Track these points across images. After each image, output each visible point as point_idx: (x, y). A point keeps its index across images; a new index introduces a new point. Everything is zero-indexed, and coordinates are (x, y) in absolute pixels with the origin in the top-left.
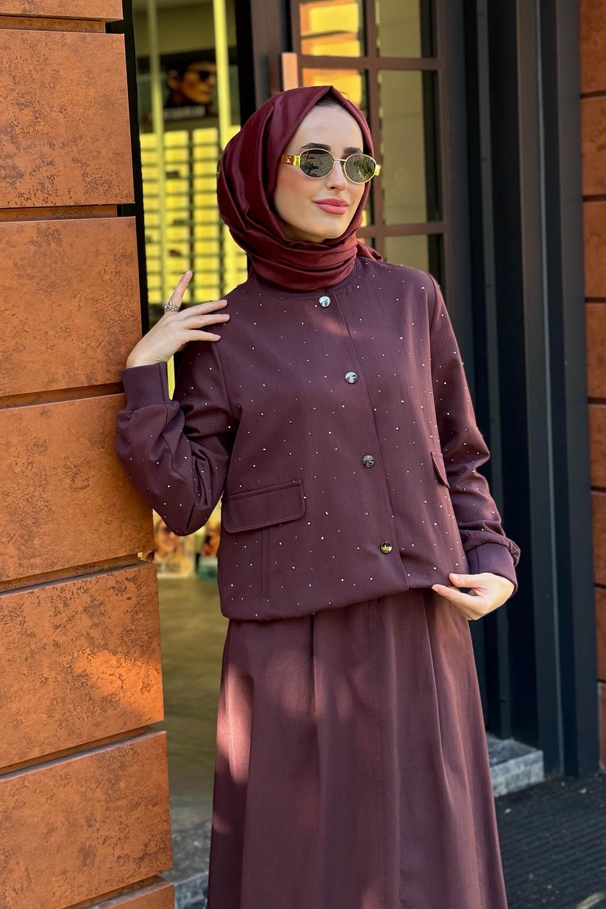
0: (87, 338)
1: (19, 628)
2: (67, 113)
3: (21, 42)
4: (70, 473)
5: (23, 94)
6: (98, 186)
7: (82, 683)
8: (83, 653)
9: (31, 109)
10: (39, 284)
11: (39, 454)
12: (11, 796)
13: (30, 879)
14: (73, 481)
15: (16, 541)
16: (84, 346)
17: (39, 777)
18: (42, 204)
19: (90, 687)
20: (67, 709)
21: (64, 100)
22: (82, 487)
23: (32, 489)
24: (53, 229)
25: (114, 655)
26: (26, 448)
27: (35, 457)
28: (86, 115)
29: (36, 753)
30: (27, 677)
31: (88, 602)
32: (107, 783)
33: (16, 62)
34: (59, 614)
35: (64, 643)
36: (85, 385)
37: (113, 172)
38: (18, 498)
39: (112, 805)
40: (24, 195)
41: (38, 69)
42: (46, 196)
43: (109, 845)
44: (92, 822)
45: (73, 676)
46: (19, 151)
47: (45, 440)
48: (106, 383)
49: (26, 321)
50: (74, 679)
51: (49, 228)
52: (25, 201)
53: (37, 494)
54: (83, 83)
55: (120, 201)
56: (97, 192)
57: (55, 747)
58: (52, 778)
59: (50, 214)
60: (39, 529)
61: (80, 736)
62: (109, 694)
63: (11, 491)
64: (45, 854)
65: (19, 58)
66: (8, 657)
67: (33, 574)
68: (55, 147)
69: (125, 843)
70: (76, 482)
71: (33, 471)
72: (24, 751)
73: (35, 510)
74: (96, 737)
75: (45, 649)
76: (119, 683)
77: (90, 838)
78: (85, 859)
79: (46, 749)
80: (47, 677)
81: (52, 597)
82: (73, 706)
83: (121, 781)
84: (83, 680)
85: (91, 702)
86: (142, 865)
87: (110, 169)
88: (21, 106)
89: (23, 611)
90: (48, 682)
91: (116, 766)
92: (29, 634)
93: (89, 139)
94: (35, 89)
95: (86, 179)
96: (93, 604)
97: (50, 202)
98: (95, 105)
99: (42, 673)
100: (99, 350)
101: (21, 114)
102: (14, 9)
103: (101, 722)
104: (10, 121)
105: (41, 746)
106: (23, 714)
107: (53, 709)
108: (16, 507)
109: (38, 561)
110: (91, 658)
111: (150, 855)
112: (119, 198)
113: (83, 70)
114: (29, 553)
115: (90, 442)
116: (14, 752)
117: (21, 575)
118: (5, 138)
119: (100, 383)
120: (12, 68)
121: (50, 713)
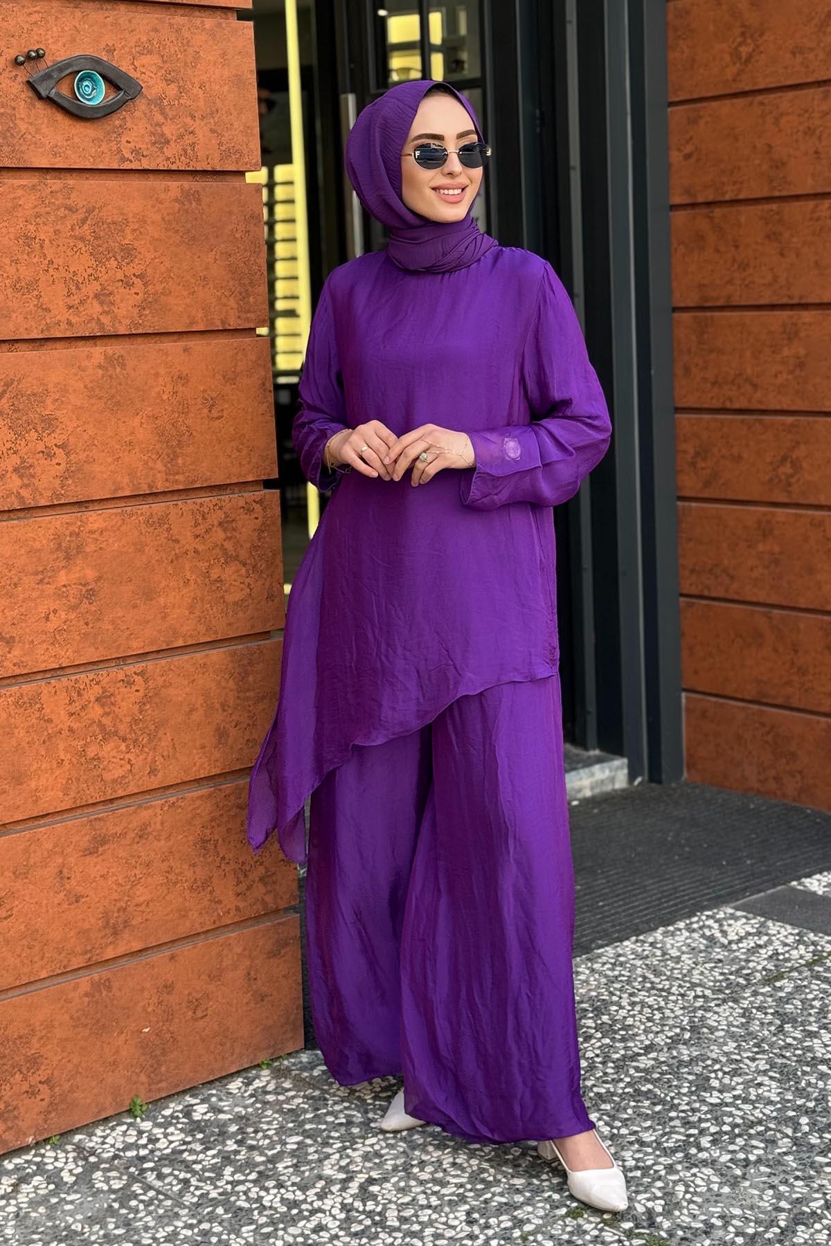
1: (166, 534)
2: (206, 89)
4: (208, 404)
5: (170, 71)
6: (231, 154)
8: (218, 561)
9: (176, 84)
10: (183, 238)
11: (182, 386)
12: (160, 676)
15: (164, 459)
16: (219, 294)
18: (185, 168)
20: (205, 608)
21: (203, 77)
22: (218, 417)
23: (177, 415)
24: (193, 189)
25: (243, 566)
26: (171, 379)
27: (179, 387)
28: (221, 91)
30: (173, 576)
31: (223, 518)
32: (238, 676)
33: (164, 43)
34: (198, 525)
35: (203, 551)
36: (220, 328)
37: (243, 142)
38: (165, 422)
39: (242, 695)
40: (170, 159)
41: (182, 50)
42: (188, 161)
43: (240, 729)
44: (226, 708)
45: (210, 580)
46: (167, 120)
47: (187, 373)
48: (237, 327)
49: (172, 269)
50: (210, 583)
51: (190, 189)
52: (171, 165)
53: (180, 419)
54: (219, 63)
56: (231, 159)
58: (192, 665)
59: (191, 177)
60: (182, 450)
61: (216, 632)
63: (160, 415)
64: (188, 729)
65: (166, 40)
66: (157, 558)
67: (177, 489)
68: (196, 118)
69: (253, 729)
70: (212, 412)
71: (177, 399)
72: (171, 639)
73: (179, 434)
74: (228, 635)
75: (187, 554)
76: (248, 591)
77: (224, 721)
78: (220, 738)
79: (187, 640)
80: (188, 578)
81: (193, 510)
82: (211, 606)
83: (250, 675)
84: (218, 585)
85: (225, 604)
87: (241, 140)
88: (169, 82)
89: (169, 519)
90: (189, 583)
91: (246, 662)
92: (174, 540)
93: (223, 112)
94: (180, 67)
95: (221, 148)
96: (227, 520)
97: (191, 166)
98: (229, 83)
99: (185, 574)
100: (232, 298)
101: (168, 88)
103: (232, 623)
104: (160, 94)
105: (184, 637)
106: (170, 608)
107: (194, 606)
108: (163, 430)
110: (224, 566)
112: (248, 166)
113: (219, 53)
114: (174, 470)
116: (162, 639)
117: (168, 488)
118: (155, 109)
119: (233, 328)
120: (161, 49)
121: (191, 609)
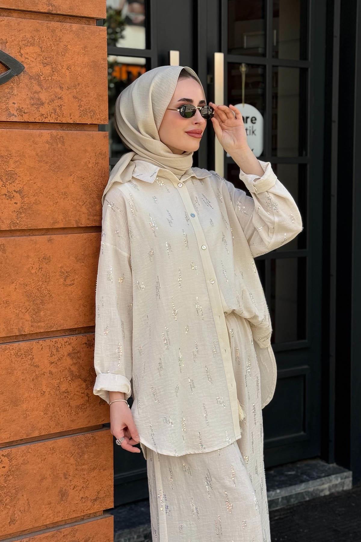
0: (76, 199)
1: (29, 362)
2: (71, 70)
3: (46, 28)
4: (64, 276)
5: (46, 58)
6: (88, 113)
7: (65, 396)
8: (66, 379)
9: (50, 66)
10: (51, 167)
11: (46, 264)
12: (21, 457)
13: (29, 505)
14: (65, 280)
15: (30, 312)
16: (75, 204)
17: (38, 447)
18: (54, 121)
19: (69, 399)
20: (56, 410)
21: (69, 63)
22: (70, 284)
23: (41, 283)
24: (60, 136)
25: (84, 382)
26: (38, 260)
27: (43, 265)
28: (82, 71)
29: (36, 434)
30: (33, 390)
31: (71, 350)
32: (77, 455)
33: (43, 39)
34: (53, 356)
35: (56, 373)
36: (75, 226)
37: (96, 105)
38: (33, 288)
39: (79, 468)
40: (44, 115)
41: (55, 44)
42: (57, 117)
43: (77, 490)
44: (67, 476)
45: (60, 392)
46: (42, 90)
47: (50, 256)
48: (87, 226)
49: (42, 187)
50: (60, 393)
51: (57, 135)
52: (44, 119)
53: (43, 286)
54: (81, 53)
55: (100, 122)
56: (87, 116)
57: (48, 431)
58: (45, 449)
59: (59, 127)
60: (44, 306)
61: (62, 426)
62: (80, 404)
63: (29, 283)
64: (39, 491)
65: (44, 37)
66: (22, 378)
67: (39, 332)
68: (64, 89)
69: (86, 490)
70: (67, 281)
71: (42, 273)
72: (30, 432)
73: (42, 296)
74: (72, 428)
75: (44, 375)
76: (87, 398)
77: (65, 485)
78: (62, 497)
79: (42, 432)
80: (45, 391)
81: (50, 345)
82: (59, 409)
83: (85, 454)
84: (65, 395)
85: (70, 407)
86: (95, 503)
87: (95, 104)
88: (45, 65)
89: (32, 352)
90: (45, 394)
91: (83, 445)
92: (35, 366)
93: (83, 85)
94: (53, 55)
95: (80, 108)
96: (74, 352)
97: (59, 120)
98: (88, 66)
99: (42, 388)
100: (84, 207)
101: (44, 69)
102: (43, 9)
103: (75, 420)
104: (38, 72)
105: (40, 430)
106: (30, 411)
107: (47, 409)
108: (31, 293)
109: (42, 324)
110: (70, 382)
111: (100, 498)
112: (99, 121)
113: (81, 47)
114: (37, 319)
115: (76, 259)
116: (23, 432)
117: (32, 332)
118: (34, 82)
119: (83, 226)
120: (40, 43)
121: (46, 412)
